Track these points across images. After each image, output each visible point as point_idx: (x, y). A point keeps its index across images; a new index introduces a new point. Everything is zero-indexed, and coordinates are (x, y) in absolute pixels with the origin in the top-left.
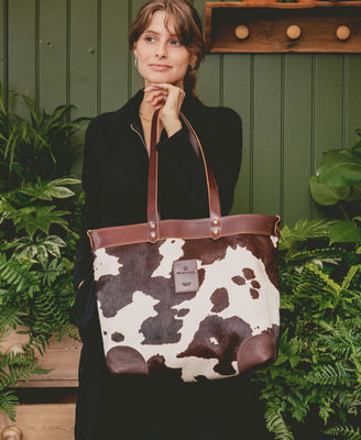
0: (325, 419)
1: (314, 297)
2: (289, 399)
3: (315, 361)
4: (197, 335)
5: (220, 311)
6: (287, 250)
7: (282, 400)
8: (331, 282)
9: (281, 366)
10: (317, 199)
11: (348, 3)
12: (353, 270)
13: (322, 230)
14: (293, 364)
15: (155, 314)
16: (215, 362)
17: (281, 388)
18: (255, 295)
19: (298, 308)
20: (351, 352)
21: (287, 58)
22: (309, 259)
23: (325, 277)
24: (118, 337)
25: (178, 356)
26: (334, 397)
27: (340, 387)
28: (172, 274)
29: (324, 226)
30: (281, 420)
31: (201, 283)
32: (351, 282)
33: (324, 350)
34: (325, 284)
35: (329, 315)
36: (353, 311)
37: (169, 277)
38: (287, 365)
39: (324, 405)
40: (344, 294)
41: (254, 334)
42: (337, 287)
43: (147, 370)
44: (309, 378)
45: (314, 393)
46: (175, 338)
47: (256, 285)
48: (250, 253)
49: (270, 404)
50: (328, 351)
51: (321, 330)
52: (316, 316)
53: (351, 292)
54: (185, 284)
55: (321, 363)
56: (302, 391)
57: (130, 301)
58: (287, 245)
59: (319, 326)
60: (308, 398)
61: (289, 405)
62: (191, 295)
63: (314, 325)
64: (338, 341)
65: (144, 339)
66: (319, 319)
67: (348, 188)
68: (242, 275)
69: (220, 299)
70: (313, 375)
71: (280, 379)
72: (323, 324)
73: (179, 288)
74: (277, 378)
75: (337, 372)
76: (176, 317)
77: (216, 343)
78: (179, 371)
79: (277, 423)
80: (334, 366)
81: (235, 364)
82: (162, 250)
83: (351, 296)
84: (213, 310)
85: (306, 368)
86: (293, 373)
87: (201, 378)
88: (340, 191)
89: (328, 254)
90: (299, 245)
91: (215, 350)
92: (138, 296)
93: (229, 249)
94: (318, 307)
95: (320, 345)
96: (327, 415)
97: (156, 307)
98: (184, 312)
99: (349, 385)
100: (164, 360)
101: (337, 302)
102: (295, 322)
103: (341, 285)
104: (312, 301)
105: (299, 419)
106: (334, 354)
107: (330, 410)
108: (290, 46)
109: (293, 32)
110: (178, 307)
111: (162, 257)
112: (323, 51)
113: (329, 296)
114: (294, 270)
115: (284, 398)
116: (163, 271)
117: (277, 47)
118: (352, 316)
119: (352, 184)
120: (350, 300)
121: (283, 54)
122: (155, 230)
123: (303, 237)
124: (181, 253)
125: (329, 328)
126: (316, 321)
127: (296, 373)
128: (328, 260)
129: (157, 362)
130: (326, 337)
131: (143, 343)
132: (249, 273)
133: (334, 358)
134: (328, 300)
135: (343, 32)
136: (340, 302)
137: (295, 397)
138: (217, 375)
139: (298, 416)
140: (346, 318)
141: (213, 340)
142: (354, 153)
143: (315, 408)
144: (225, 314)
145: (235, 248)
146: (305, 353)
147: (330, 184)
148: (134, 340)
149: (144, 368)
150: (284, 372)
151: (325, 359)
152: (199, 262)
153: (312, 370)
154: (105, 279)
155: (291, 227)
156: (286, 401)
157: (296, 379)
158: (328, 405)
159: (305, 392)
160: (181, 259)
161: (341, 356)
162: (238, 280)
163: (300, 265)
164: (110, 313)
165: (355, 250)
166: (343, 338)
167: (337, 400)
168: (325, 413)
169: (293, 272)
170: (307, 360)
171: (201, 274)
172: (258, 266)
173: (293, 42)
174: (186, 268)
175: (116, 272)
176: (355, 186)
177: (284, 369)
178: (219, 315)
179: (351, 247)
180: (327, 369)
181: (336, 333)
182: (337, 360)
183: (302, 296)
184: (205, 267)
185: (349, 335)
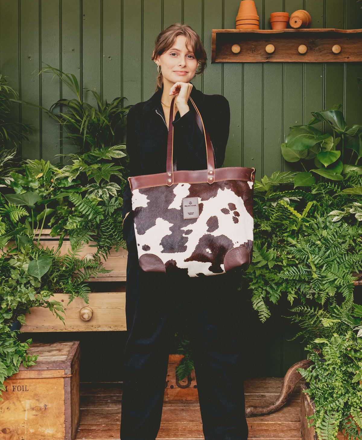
0: (292, 302)
1: (284, 222)
2: (268, 289)
3: (285, 264)
4: (198, 247)
5: (213, 231)
6: (266, 192)
7: (263, 290)
8: (295, 212)
9: (263, 267)
10: (286, 158)
11: (305, 29)
12: (310, 204)
13: (288, 178)
14: (271, 266)
15: (170, 233)
16: (209, 264)
17: (263, 282)
18: (236, 221)
19: (273, 229)
20: (308, 258)
21: (266, 66)
22: (281, 198)
23: (292, 209)
24: (146, 248)
25: (185, 261)
26: (297, 287)
27: (301, 281)
28: (182, 206)
29: (291, 176)
30: (262, 303)
31: (200, 212)
32: (308, 212)
33: (290, 256)
34: (291, 213)
35: (294, 234)
36: (310, 231)
37: (180, 208)
38: (266, 267)
39: (291, 293)
40: (304, 220)
41: (235, 247)
42: (299, 216)
43: (165, 270)
44: (280, 275)
45: (284, 285)
46: (183, 249)
47: (237, 214)
48: (233, 193)
49: (255, 292)
50: (293, 257)
51: (289, 244)
52: (285, 235)
53: (308, 219)
54: (190, 214)
55: (288, 265)
56: (276, 284)
57: (154, 224)
58: (266, 188)
59: (287, 241)
60: (280, 288)
61: (268, 293)
62: (194, 221)
63: (284, 240)
64: (299, 251)
65: (163, 249)
66: (288, 236)
67: (306, 151)
68: (228, 208)
69: (213, 223)
70: (284, 273)
71: (262, 276)
72: (290, 239)
73: (186, 216)
74: (260, 275)
75: (299, 271)
76: (184, 235)
77: (210, 252)
78: (186, 270)
79: (259, 305)
80: (297, 268)
81: (222, 266)
82: (176, 191)
83: (308, 222)
84: (208, 231)
85: (279, 268)
86: (270, 272)
87: (201, 275)
88: (301, 152)
89: (293, 194)
90: (275, 188)
91: (209, 256)
92: (159, 221)
93: (220, 190)
94: (287, 228)
95: (288, 253)
96: (293, 299)
97: (171, 229)
98: (189, 232)
99: (307, 279)
100: (176, 263)
101: (299, 226)
102: (272, 238)
103: (302, 214)
104: (283, 225)
105: (274, 302)
106: (297, 259)
107: (295, 296)
108: (267, 58)
109: (270, 48)
110: (185, 229)
111: (175, 196)
112: (290, 61)
113: (294, 222)
114: (271, 205)
115: (264, 288)
116: (175, 205)
117: (259, 59)
118: (309, 235)
119: (308, 148)
120: (307, 224)
121: (263, 63)
122: (171, 177)
123: (276, 183)
124: (188, 193)
125: (294, 242)
126: (285, 238)
127: (272, 272)
128: (293, 198)
129: (171, 265)
130: (292, 248)
131: (162, 252)
132: (232, 206)
133: (297, 262)
134: (293, 224)
135: (302, 49)
136: (301, 225)
137: (272, 288)
138: (211, 273)
139: (273, 300)
140: (305, 236)
141: (208, 250)
142: (310, 128)
143: (284, 294)
144: (216, 234)
145: (223, 190)
146: (278, 259)
147: (294, 148)
148: (156, 250)
149: (163, 268)
150: (265, 271)
151: (291, 263)
152: (199, 199)
153: (282, 270)
154: (139, 210)
155: (269, 177)
156: (266, 290)
157: (272, 276)
158: (293, 292)
159: (278, 284)
160: (188, 197)
161: (302, 261)
162: (225, 211)
163: (275, 201)
164: (141, 232)
165: (311, 191)
166: (303, 249)
167: (299, 289)
168: (291, 298)
169: (270, 206)
170: (280, 264)
171: (201, 206)
172: (239, 202)
173: (270, 55)
174: (190, 203)
175: (145, 205)
176: (311, 150)
177: (265, 269)
178: (212, 234)
179: (308, 189)
180: (292, 269)
181: (299, 246)
182: (299, 263)
183: (276, 221)
184: (203, 202)
185: (307, 247)
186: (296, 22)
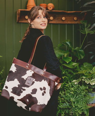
4: (24, 97)
5: (33, 94)
15: (17, 86)
16: (26, 105)
18: (43, 95)
24: (7, 87)
25: (18, 100)
28: (26, 79)
31: (32, 85)
37: (25, 79)
41: (38, 104)
46: (19, 95)
47: (45, 92)
48: (47, 84)
54: (28, 83)
57: (13, 80)
62: (28, 87)
65: (12, 91)
68: (43, 88)
69: (34, 91)
76: (22, 90)
77: (28, 101)
78: (17, 103)
81: (30, 108)
82: (27, 72)
84: (31, 93)
87: (21, 107)
91: (27, 102)
92: (16, 80)
93: (43, 80)
97: (18, 85)
98: (24, 90)
100: (14, 99)
110: (23, 88)
111: (26, 74)
116: (25, 77)
122: (28, 66)
124: (31, 75)
129: (12, 98)
131: (11, 92)
132: (45, 89)
138: (25, 109)
141: (28, 100)
144: (33, 96)
145: (45, 81)
148: (10, 90)
149: (9, 98)
152: (34, 79)
154: (11, 72)
160: (30, 77)
162: (41, 89)
164: (8, 81)
171: (33, 83)
172: (48, 88)
174: (30, 79)
175: (14, 72)
178: (32, 95)
184: (35, 82)
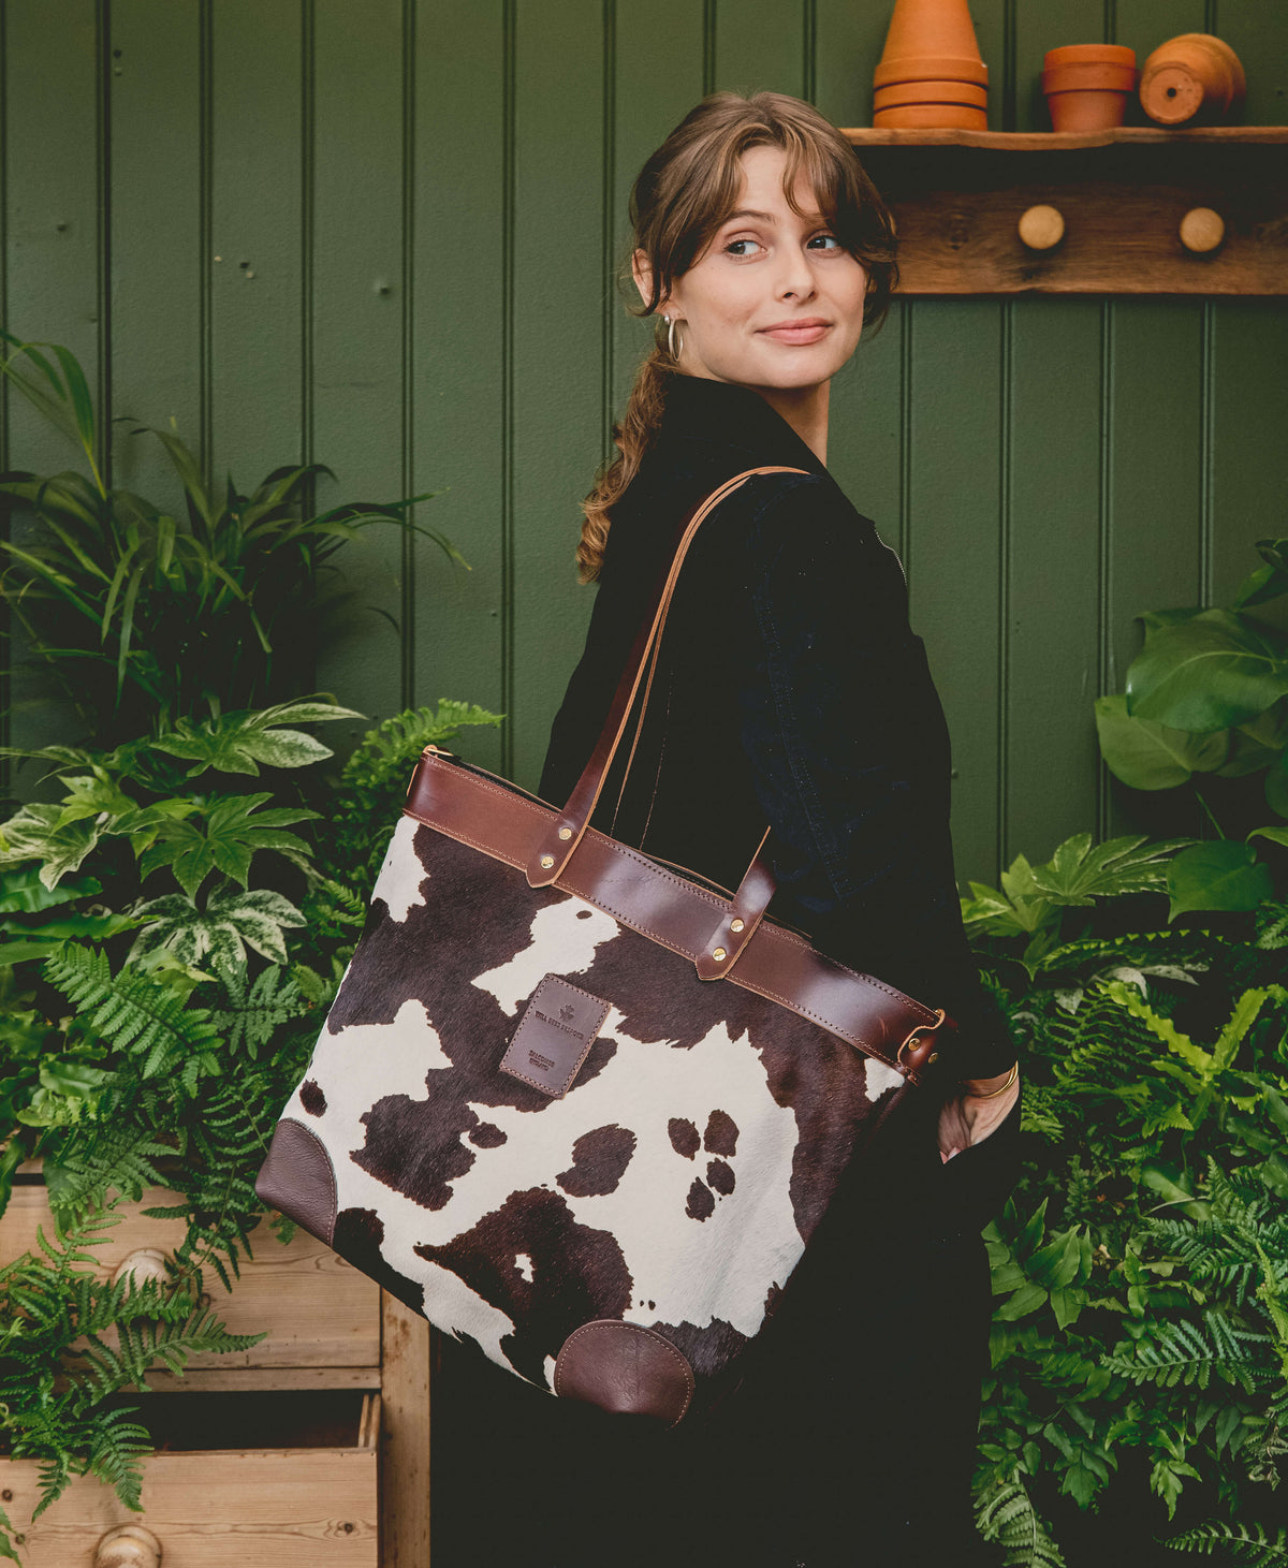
0: (1171, 1500)
1: (1122, 1091)
2: (1050, 1433)
3: (1136, 1306)
6: (1024, 938)
7: (1025, 1438)
8: (1181, 1044)
9: (1024, 1323)
10: (1121, 771)
11: (1219, 131)
12: (1251, 1003)
13: (1140, 870)
14: (1064, 1316)
17: (1020, 1396)
19: (1072, 1128)
20: (1257, 1277)
21: (1015, 315)
22: (1105, 966)
23: (1163, 1027)
26: (1200, 1426)
27: (1222, 1395)
29: (1150, 858)
30: (1023, 1504)
32: (1245, 1043)
33: (1165, 1269)
34: (1162, 1048)
35: (1176, 1155)
36: (1257, 1139)
38: (1042, 1319)
39: (1165, 1455)
40: (1225, 1083)
42: (1201, 1060)
44: (1115, 1363)
45: (1131, 1414)
49: (987, 1449)
50: (1181, 1273)
51: (1150, 1199)
52: (1130, 1155)
53: (1249, 1078)
55: (1155, 1313)
56: (1090, 1408)
58: (1028, 920)
59: (1143, 1189)
60: (1114, 1429)
61: (1050, 1453)
63: (1125, 1185)
64: (1211, 1240)
66: (1146, 1164)
67: (1222, 738)
70: (1131, 1353)
71: (1020, 1368)
72: (1157, 1181)
74: (1011, 1362)
75: (1211, 1344)
79: (1008, 1513)
80: (1201, 1326)
83: (1248, 1091)
85: (1104, 1330)
86: (1064, 1347)
88: (1195, 743)
89: (1160, 952)
90: (1067, 921)
94: (1138, 1124)
95: (1153, 1251)
96: (1177, 1486)
97: (435, 1079)
99: (1251, 1387)
101: (1202, 1106)
102: (1065, 1174)
103: (1211, 1052)
104: (1119, 1104)
105: (1082, 1497)
106: (1199, 1284)
107: (1190, 1471)
108: (1027, 275)
109: (1041, 226)
112: (1136, 286)
113: (1171, 1091)
114: (1053, 1004)
115: (1033, 1429)
117: (988, 277)
118: (1254, 1157)
119: (1238, 718)
120: (1246, 1104)
121: (1003, 300)
123: (1075, 893)
125: (1177, 1194)
126: (1134, 1174)
127: (1072, 1349)
128: (1162, 970)
130: (1172, 1227)
133: (1200, 1297)
134: (1171, 1103)
135: (1201, 228)
136: (1213, 1108)
137: (1070, 1429)
139: (1076, 1487)
140: (1238, 1162)
142: (1243, 619)
143: (1136, 1461)
146: (1102, 1280)
147: (1172, 720)
150: (1033, 1342)
151: (1169, 1300)
153: (1127, 1336)
155: (1039, 860)
156: (1039, 1439)
157: (1073, 1366)
158: (1178, 1451)
159: (1104, 1410)
161: (1222, 1292)
163: (1070, 989)
165: (1255, 937)
166: (1232, 1230)
167: (1209, 1435)
168: (1168, 1480)
169: (1051, 1008)
170: (1112, 1305)
173: (1038, 261)
176: (1246, 729)
177: (1032, 1335)
179: (1242, 925)
180: (1178, 1336)
181: (1201, 1212)
182: (1211, 1303)
183: (1083, 1088)
185: (1246, 1219)
186: (1172, 93)
